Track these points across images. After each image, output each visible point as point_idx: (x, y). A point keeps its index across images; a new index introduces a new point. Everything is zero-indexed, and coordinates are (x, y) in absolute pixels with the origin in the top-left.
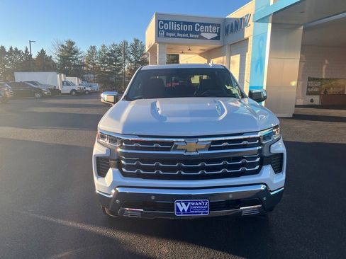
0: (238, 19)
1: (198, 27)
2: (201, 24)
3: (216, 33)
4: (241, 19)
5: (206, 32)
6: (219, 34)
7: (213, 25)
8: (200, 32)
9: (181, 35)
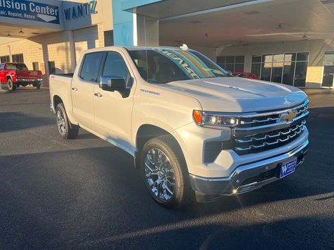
0: (81, 4)
1: (33, 8)
2: (36, 4)
3: (54, 15)
4: (85, 4)
5: (44, 14)
6: (57, 17)
7: (50, 6)
8: (35, 14)
9: (14, 14)
